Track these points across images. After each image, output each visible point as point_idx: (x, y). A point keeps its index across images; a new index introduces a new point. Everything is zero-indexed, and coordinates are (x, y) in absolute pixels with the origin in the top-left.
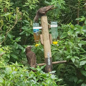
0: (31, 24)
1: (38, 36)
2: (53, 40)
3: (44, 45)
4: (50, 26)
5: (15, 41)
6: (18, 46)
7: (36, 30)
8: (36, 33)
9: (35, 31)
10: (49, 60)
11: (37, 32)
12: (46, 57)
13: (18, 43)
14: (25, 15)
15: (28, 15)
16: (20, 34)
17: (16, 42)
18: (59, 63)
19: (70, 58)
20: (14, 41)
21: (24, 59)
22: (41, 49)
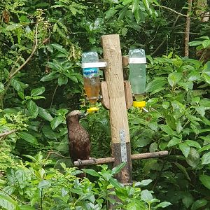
0: (74, 55)
1: (96, 87)
2: (134, 97)
3: (112, 109)
4: (128, 60)
5: (30, 97)
6: (37, 111)
7: (90, 71)
8: (90, 77)
9: (88, 73)
10: (124, 150)
11: (93, 75)
12: (115, 140)
13: (38, 103)
14: (59, 30)
15: (66, 30)
16: (43, 79)
17: (32, 99)
18: (148, 158)
19: (178, 145)
20: (27, 97)
21: (53, 146)
22: (101, 119)
